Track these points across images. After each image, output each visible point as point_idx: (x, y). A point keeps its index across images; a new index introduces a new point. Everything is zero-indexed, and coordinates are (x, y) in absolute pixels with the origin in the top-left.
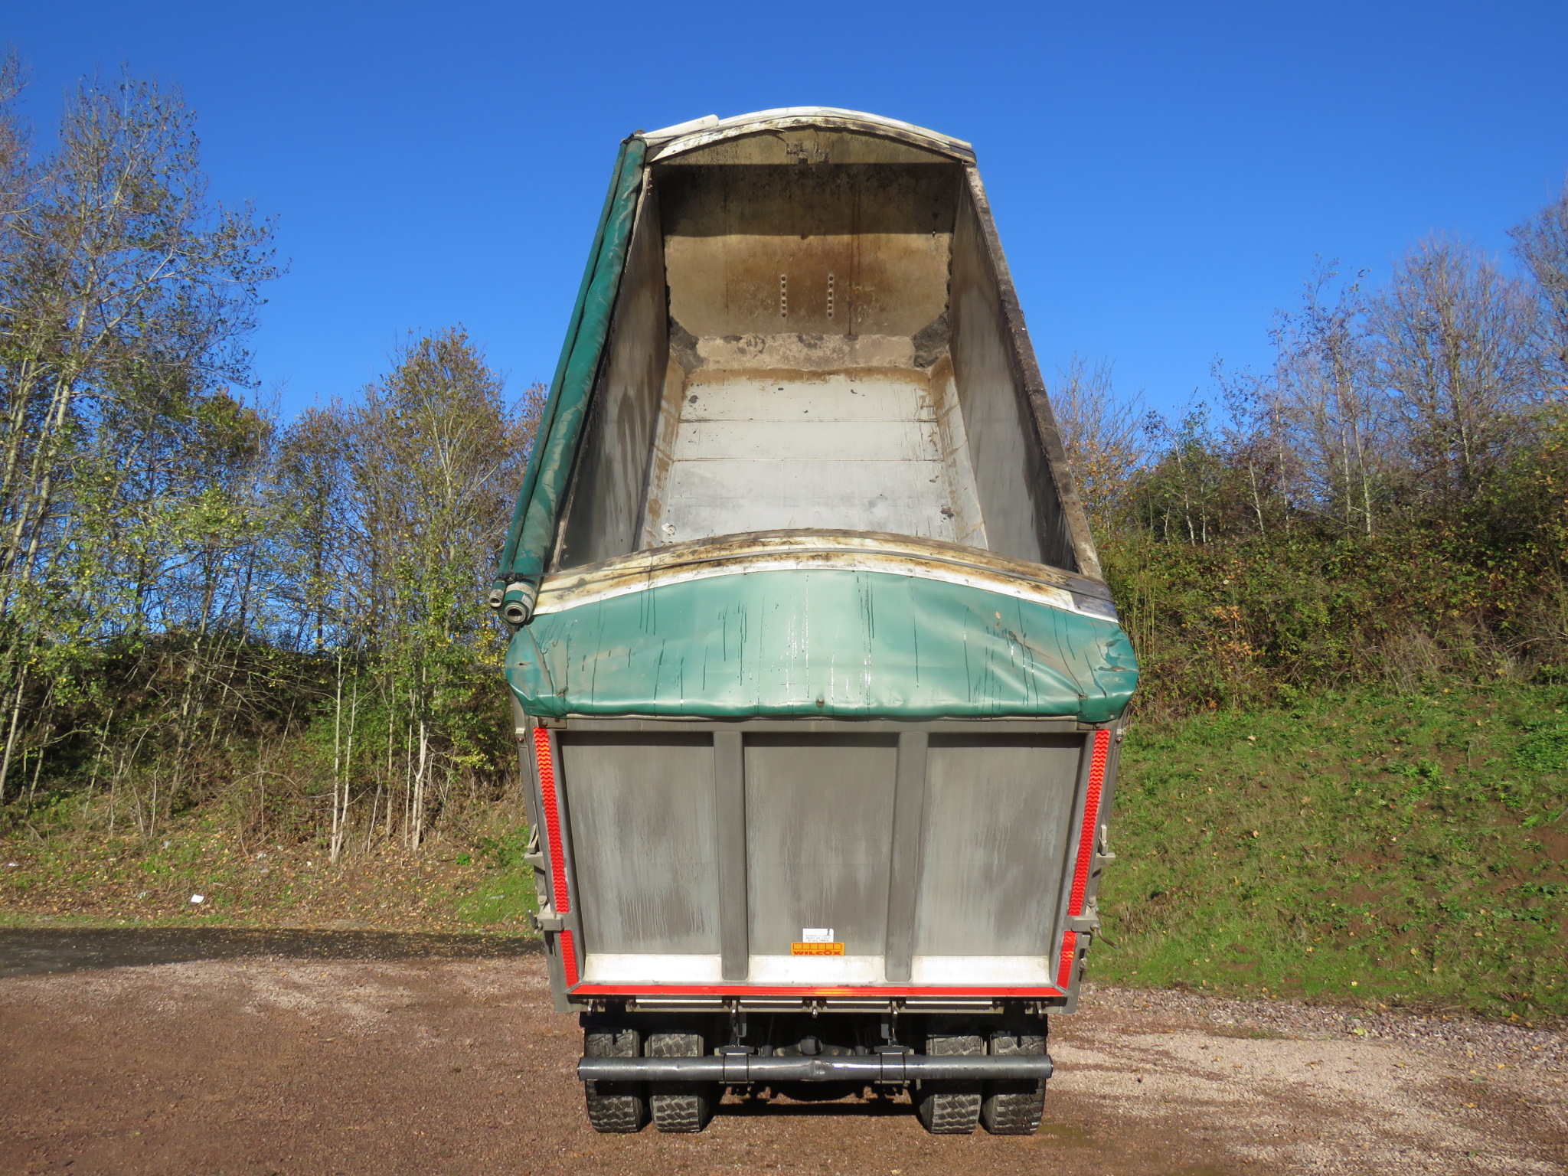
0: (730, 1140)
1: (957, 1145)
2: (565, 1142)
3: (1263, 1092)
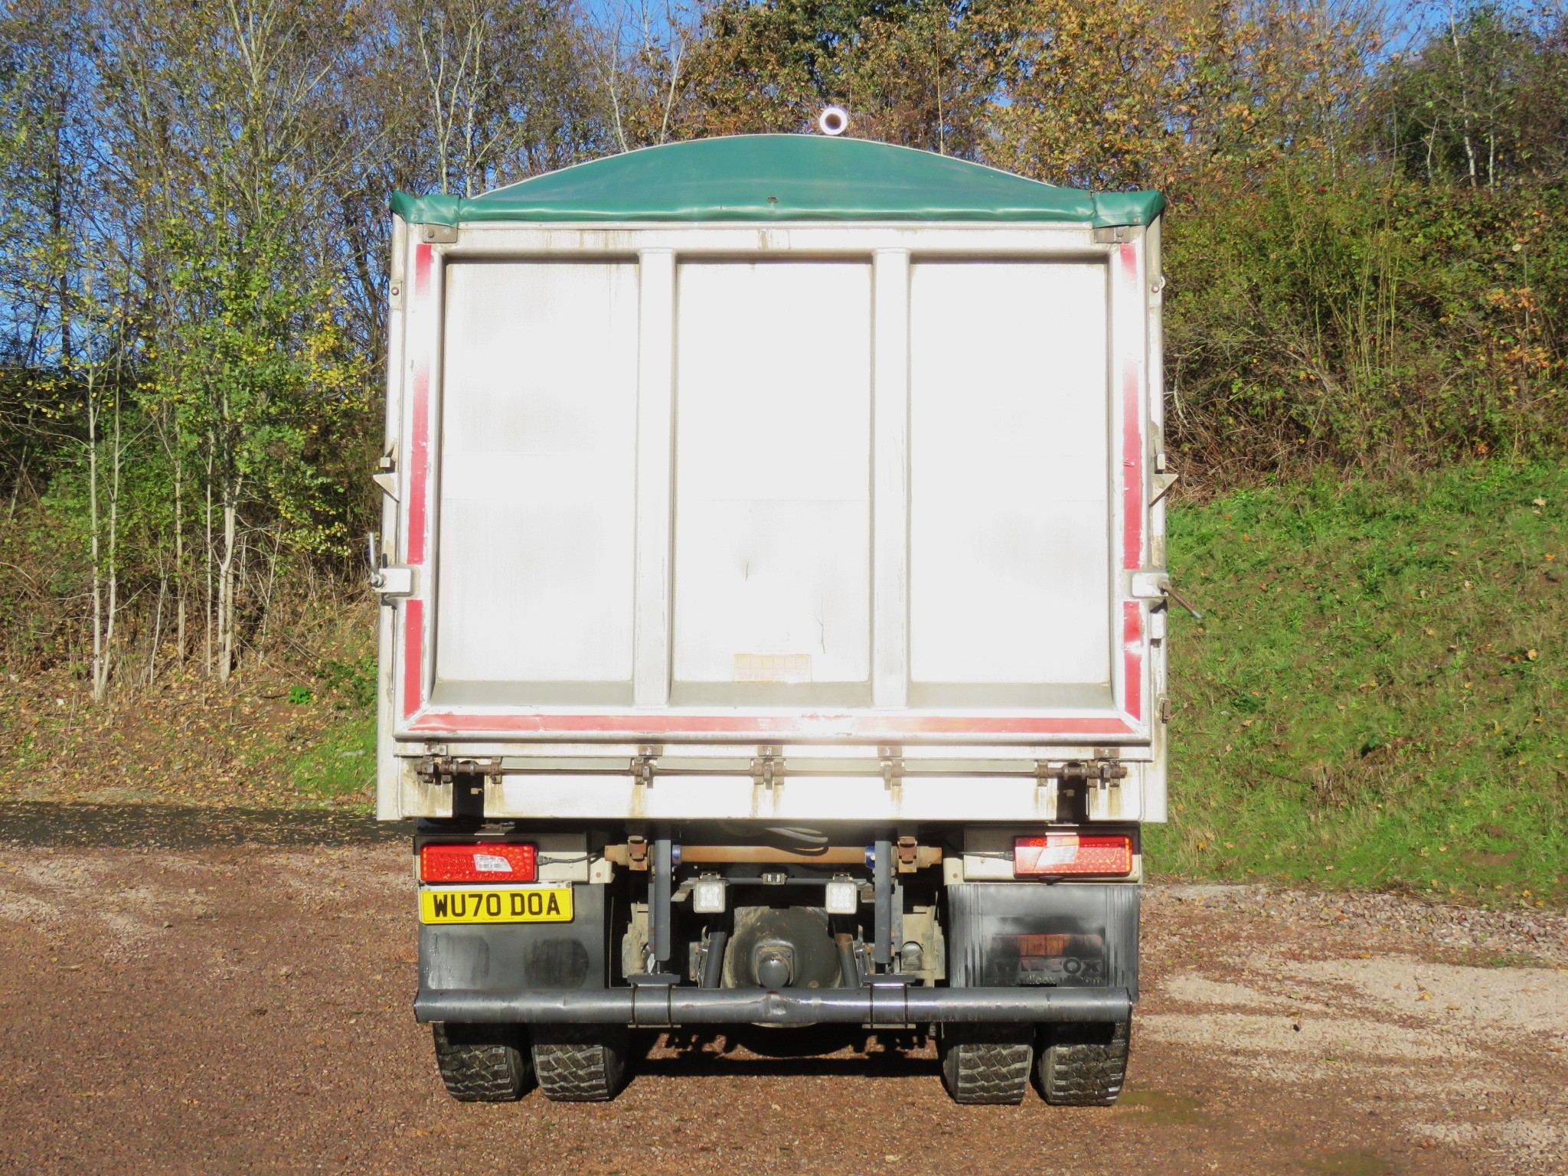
0: (653, 1113)
1: (994, 1121)
2: (407, 1115)
3: (1484, 1046)
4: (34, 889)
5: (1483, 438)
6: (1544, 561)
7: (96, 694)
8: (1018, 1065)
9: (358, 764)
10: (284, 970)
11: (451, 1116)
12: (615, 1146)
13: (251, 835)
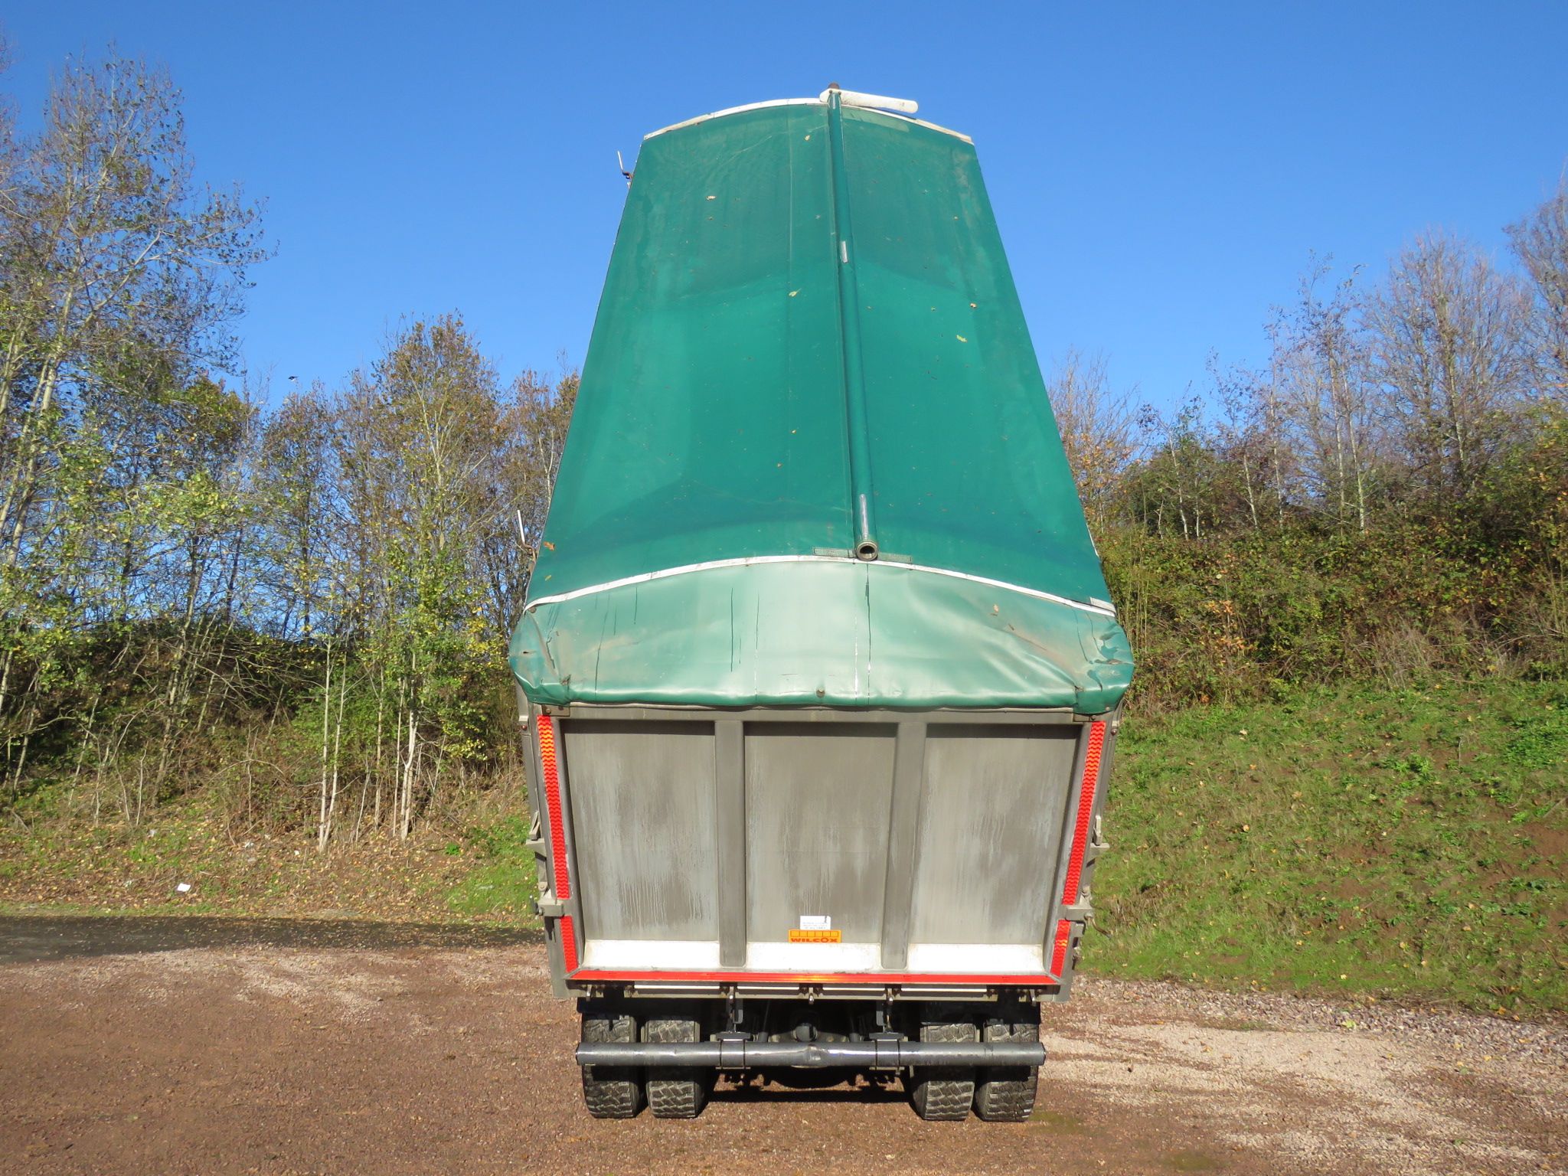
0: (725, 1126)
1: (950, 1131)
2: (562, 1127)
3: (1253, 1082)
4: (288, 975)
5: (1205, 692)
6: (1250, 769)
7: (320, 848)
8: (965, 1095)
9: (489, 894)
10: (461, 1029)
11: (592, 1128)
12: (705, 1148)
13: (423, 941)
